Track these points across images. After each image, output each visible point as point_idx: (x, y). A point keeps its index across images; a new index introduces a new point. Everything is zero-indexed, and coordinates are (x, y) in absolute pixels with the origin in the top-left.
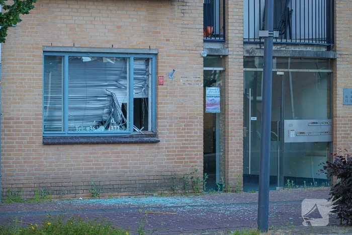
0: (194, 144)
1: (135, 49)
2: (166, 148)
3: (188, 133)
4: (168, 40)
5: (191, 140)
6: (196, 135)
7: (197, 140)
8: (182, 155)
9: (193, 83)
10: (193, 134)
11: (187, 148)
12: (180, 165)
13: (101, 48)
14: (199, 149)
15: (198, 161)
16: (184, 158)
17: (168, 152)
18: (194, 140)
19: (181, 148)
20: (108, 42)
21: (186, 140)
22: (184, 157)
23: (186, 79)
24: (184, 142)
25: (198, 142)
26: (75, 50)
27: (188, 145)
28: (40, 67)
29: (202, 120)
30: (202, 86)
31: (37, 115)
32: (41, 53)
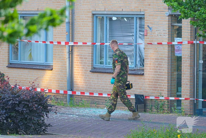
0: (162, 78)
1: (133, 11)
2: (148, 79)
3: (159, 69)
4: (149, 5)
5: (161, 75)
6: (164, 71)
7: (164, 75)
8: (156, 85)
9: (162, 35)
10: (162, 71)
11: (159, 80)
12: (155, 92)
13: (117, 11)
14: (165, 81)
15: (165, 90)
16: (157, 87)
17: (149, 82)
18: (163, 75)
19: (156, 80)
20: (120, 7)
21: (159, 75)
22: (157, 86)
23: (158, 32)
24: (158, 76)
25: (165, 76)
26: (105, 13)
27: (160, 78)
28: (90, 24)
29: (167, 61)
30: (167, 37)
31: (89, 53)
32: (91, 15)
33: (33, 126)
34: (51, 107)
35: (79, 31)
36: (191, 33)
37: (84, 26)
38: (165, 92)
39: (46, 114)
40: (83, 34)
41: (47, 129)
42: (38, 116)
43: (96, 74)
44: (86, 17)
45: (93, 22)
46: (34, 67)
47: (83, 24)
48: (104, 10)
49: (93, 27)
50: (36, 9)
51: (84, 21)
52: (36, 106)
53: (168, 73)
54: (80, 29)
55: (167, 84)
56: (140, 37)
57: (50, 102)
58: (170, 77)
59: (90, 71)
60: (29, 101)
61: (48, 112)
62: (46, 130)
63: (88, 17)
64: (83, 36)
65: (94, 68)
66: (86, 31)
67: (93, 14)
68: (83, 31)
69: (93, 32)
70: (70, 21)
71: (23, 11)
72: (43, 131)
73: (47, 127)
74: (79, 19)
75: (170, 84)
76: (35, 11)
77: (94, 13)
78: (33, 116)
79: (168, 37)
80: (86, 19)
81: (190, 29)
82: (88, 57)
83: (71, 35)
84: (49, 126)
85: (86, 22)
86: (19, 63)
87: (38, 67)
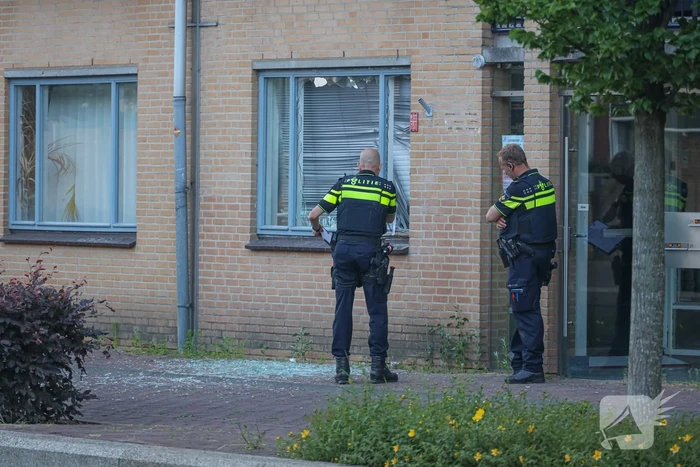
0: (464, 260)
1: (376, 57)
2: (422, 267)
3: (456, 235)
4: (425, 36)
5: (460, 252)
6: (468, 240)
7: (469, 252)
8: (446, 283)
9: (464, 126)
10: (464, 240)
11: (454, 268)
12: (442, 306)
13: (328, 59)
14: (473, 272)
15: (472, 297)
16: (448, 291)
17: (425, 275)
18: (465, 252)
19: (445, 267)
20: (337, 46)
21: (453, 252)
22: (449, 287)
23: (454, 118)
24: (450, 255)
25: (473, 256)
26: (293, 65)
27: (455, 262)
28: (247, 102)
29: (479, 208)
30: (479, 132)
31: (243, 192)
32: (249, 74)
33: (33, 395)
34: (94, 336)
35: (214, 125)
36: (551, 117)
37: (228, 109)
38: (472, 304)
39: (78, 360)
40: (224, 132)
41: (80, 406)
42: (49, 366)
43: (263, 257)
44: (234, 80)
45: (255, 95)
46: (80, 241)
47: (224, 102)
48: (286, 55)
49: (255, 109)
50: (86, 60)
51: (228, 94)
52: (44, 331)
53: (482, 244)
54: (217, 117)
55: (478, 281)
56: (397, 138)
57: (88, 322)
58: (488, 256)
59: (246, 247)
60: (19, 317)
61: (84, 353)
62: (77, 408)
63: (241, 79)
64: (225, 139)
65: (261, 237)
66: (234, 124)
67: (258, 72)
68: (227, 125)
69: (255, 125)
70: (188, 93)
71: (49, 68)
72: (67, 413)
73: (81, 400)
74: (216, 88)
75: (487, 281)
76: (84, 67)
77: (259, 66)
78: (35, 363)
79: (482, 134)
80: (234, 87)
81: (547, 104)
82: (240, 204)
83: (188, 136)
84: (87, 398)
85: (234, 95)
86: (36, 228)
87: (92, 240)
